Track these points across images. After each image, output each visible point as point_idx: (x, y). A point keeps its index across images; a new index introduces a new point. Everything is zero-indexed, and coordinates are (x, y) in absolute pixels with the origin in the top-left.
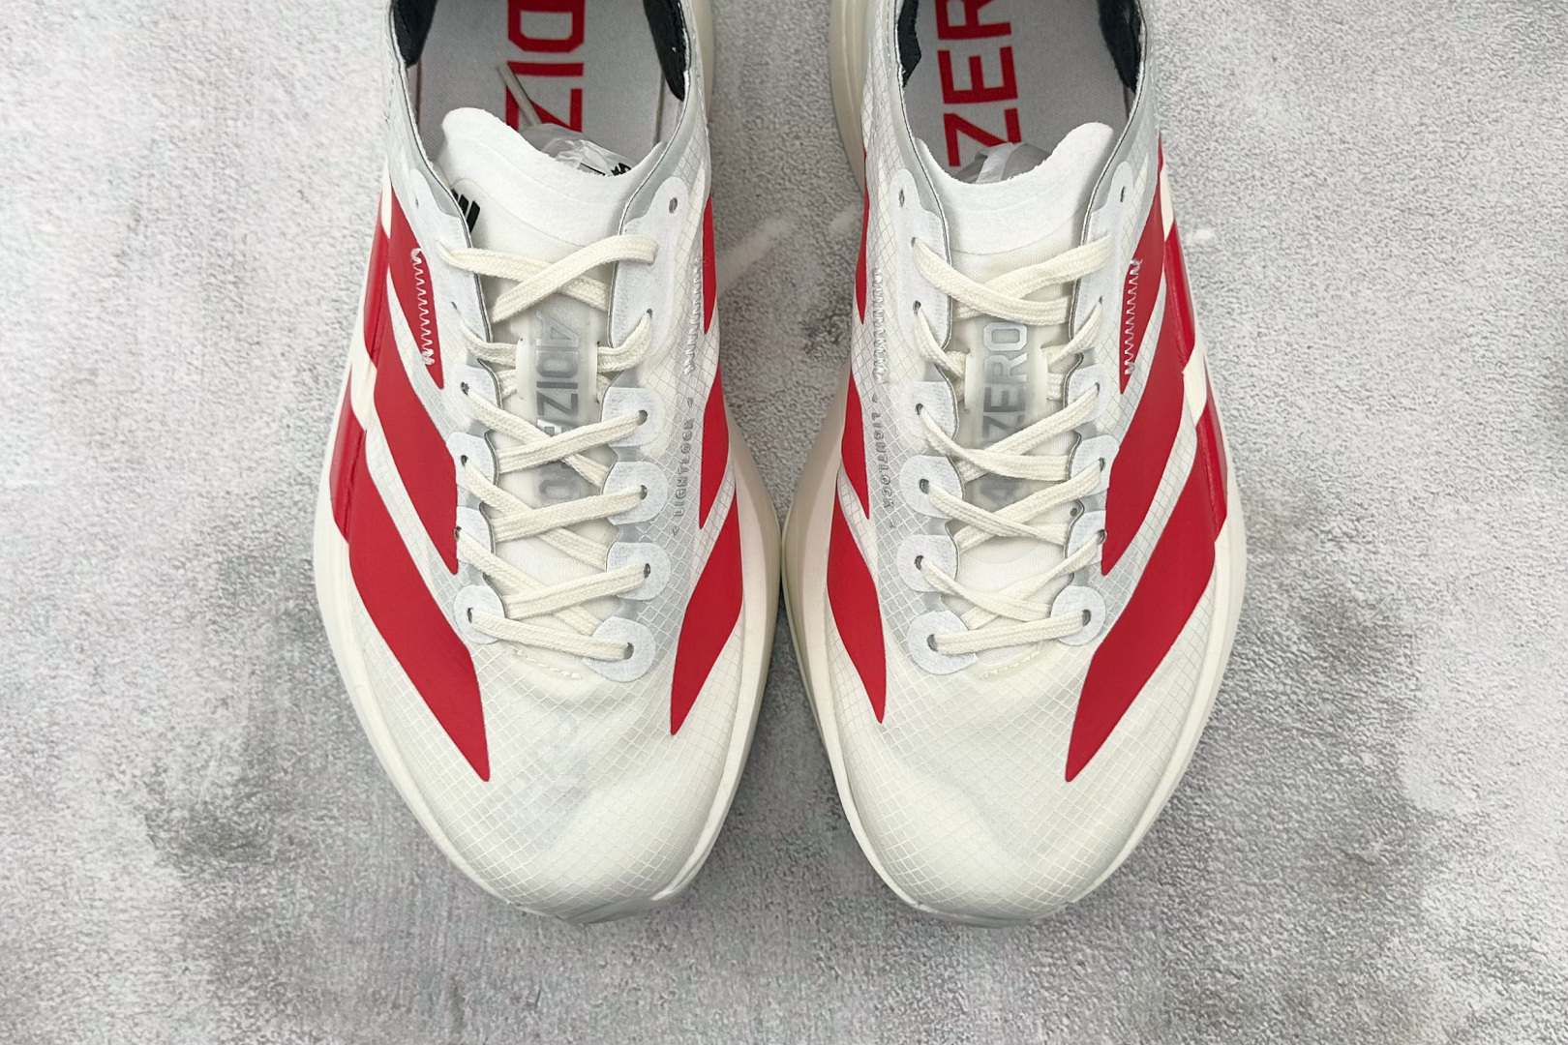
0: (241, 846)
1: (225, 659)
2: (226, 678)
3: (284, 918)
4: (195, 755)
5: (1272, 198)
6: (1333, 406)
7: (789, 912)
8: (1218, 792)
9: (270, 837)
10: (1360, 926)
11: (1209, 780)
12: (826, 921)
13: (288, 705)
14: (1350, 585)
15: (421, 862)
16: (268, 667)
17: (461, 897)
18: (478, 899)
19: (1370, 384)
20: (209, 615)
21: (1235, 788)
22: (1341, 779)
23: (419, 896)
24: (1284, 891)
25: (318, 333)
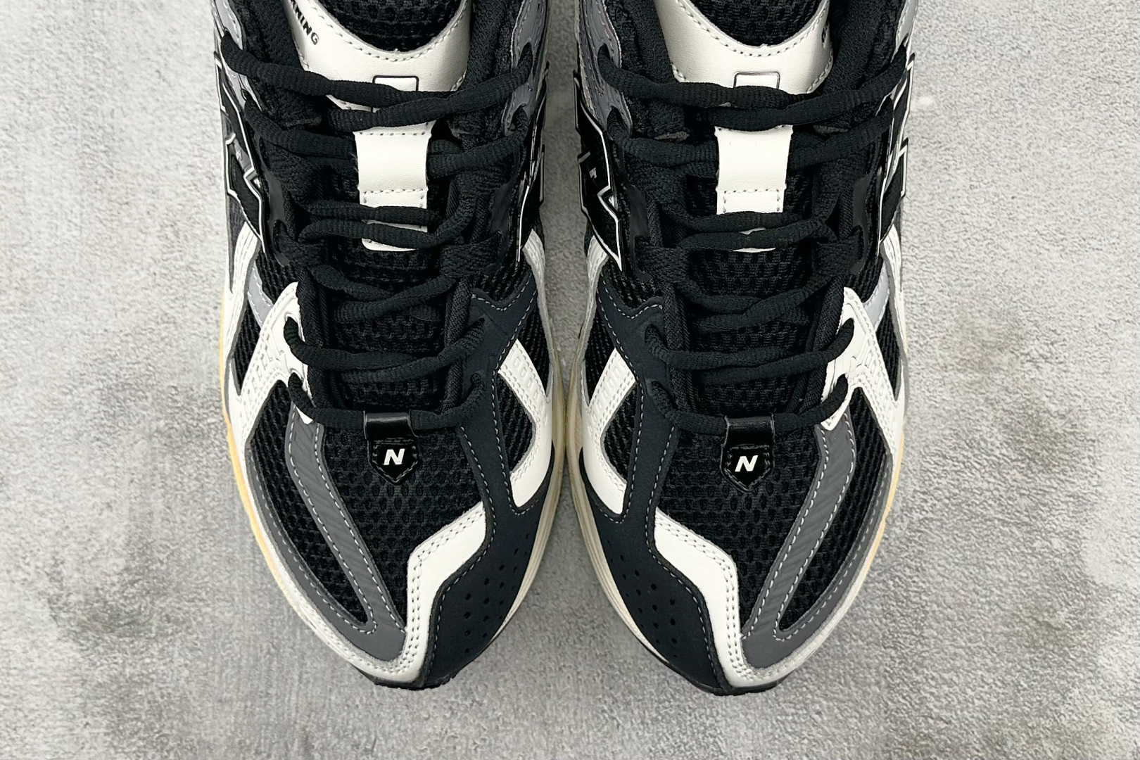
0: (128, 624)
1: (108, 470)
2: (110, 486)
3: (164, 682)
4: (86, 549)
5: (984, 69)
6: (1033, 248)
7: (578, 673)
8: (933, 572)
9: (151, 616)
10: (1048, 680)
11: (925, 562)
12: (609, 680)
13: (161, 507)
14: (1045, 399)
15: (275, 635)
16: (144, 476)
17: (309, 664)
18: (323, 665)
19: (1065, 228)
20: (93, 434)
21: (946, 569)
22: (1034, 560)
23: (275, 663)
24: (985, 652)
25: (177, 194)
